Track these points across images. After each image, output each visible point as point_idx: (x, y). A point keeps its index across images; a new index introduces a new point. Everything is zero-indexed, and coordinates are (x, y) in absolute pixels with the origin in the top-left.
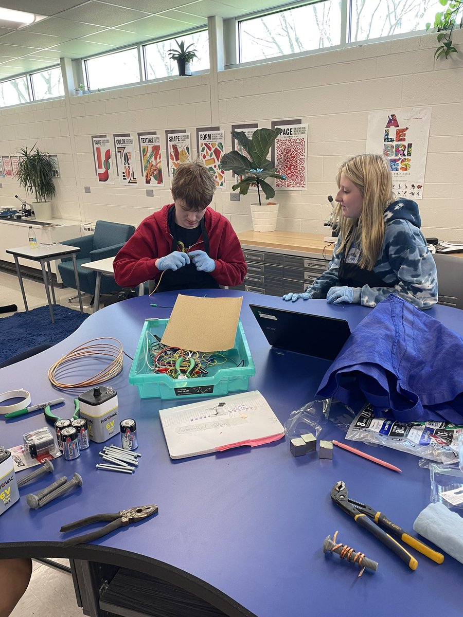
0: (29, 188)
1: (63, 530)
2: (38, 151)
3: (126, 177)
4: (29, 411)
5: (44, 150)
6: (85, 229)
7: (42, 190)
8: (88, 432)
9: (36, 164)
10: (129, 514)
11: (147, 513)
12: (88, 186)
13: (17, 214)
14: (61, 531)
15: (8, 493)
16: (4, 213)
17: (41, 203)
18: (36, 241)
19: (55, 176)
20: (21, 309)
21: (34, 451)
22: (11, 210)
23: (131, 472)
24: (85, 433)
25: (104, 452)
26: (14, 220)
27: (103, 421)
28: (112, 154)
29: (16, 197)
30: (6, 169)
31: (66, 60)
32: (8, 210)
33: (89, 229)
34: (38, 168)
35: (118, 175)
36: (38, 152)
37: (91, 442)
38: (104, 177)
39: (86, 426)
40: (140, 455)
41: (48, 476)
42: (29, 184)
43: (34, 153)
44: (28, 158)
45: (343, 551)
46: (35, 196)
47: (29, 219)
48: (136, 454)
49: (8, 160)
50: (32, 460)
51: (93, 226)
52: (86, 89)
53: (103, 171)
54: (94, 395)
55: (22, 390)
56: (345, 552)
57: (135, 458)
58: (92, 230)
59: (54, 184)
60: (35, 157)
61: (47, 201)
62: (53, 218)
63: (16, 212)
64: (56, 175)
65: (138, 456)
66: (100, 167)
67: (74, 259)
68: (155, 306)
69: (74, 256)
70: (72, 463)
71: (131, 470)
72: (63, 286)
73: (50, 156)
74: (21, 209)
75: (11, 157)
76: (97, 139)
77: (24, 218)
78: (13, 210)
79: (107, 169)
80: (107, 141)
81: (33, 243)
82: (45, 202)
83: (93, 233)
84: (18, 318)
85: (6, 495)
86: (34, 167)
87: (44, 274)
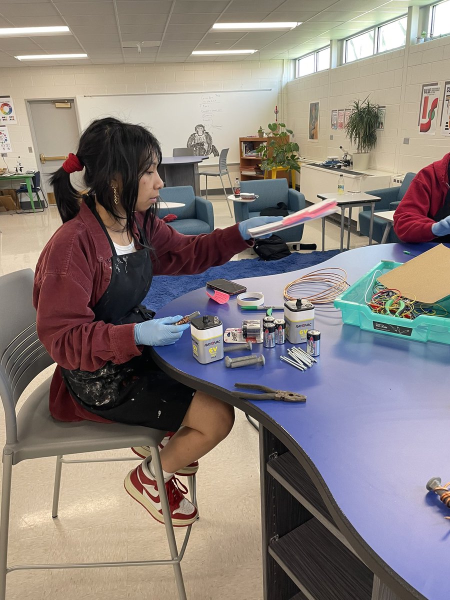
0: (353, 139)
1: (237, 385)
2: (369, 103)
3: (448, 127)
4: (258, 309)
5: (374, 102)
6: (395, 181)
7: (364, 142)
8: (285, 331)
9: (364, 116)
10: (283, 394)
11: (296, 399)
12: (407, 137)
13: (338, 164)
14: (235, 386)
15: (215, 350)
16: (329, 162)
17: (361, 154)
18: (343, 188)
19: (379, 127)
20: (319, 249)
21: (246, 333)
22: (335, 160)
23: (303, 370)
24: (283, 331)
25: (291, 350)
26: (335, 169)
27: (297, 327)
28: (440, 104)
29: (341, 147)
30: (339, 122)
31: (414, 8)
32: (333, 160)
33: (398, 181)
34: (365, 120)
35: (441, 126)
36: (368, 105)
37: (287, 340)
38: (425, 128)
39: (284, 326)
40: (316, 361)
41: (247, 351)
42: (354, 136)
43: (365, 106)
44: (358, 111)
45: (444, 494)
46: (357, 147)
47: (347, 168)
48: (313, 359)
49: (343, 113)
50: (243, 339)
51: (402, 178)
52: (429, 36)
53: (425, 121)
54: (296, 304)
55: (261, 293)
56: (446, 496)
57: (312, 362)
58: (401, 182)
59: (377, 136)
60: (365, 109)
61: (366, 152)
62: (369, 168)
63: (338, 162)
64: (381, 126)
65: (315, 361)
66: (424, 117)
67: (373, 209)
68: (408, 254)
69: (373, 205)
70: (268, 349)
71: (303, 368)
72: (361, 234)
73: (379, 107)
74: (342, 159)
75: (339, 110)
76: (427, 88)
77: (343, 168)
78: (337, 160)
79: (430, 119)
80: (438, 90)
81: (341, 190)
82: (365, 153)
83: (400, 185)
84: (314, 256)
85: (214, 351)
86: (361, 118)
87: (343, 219)
